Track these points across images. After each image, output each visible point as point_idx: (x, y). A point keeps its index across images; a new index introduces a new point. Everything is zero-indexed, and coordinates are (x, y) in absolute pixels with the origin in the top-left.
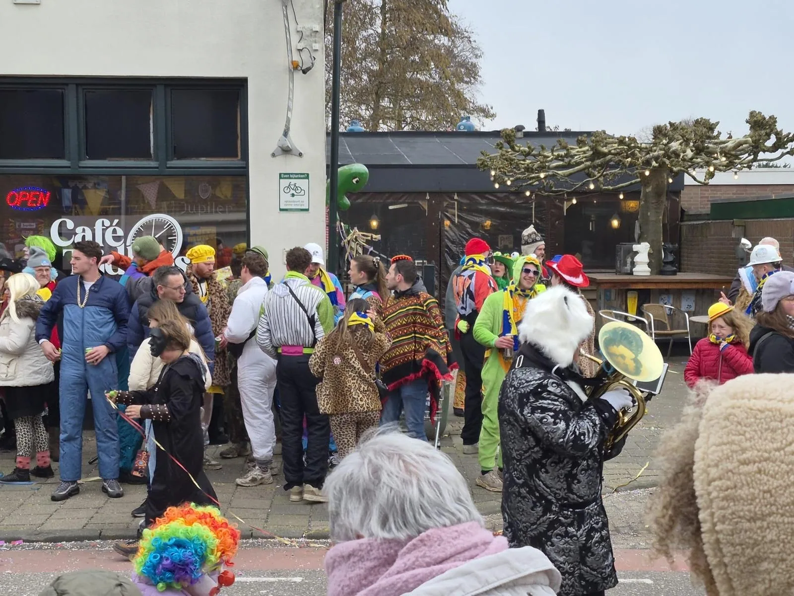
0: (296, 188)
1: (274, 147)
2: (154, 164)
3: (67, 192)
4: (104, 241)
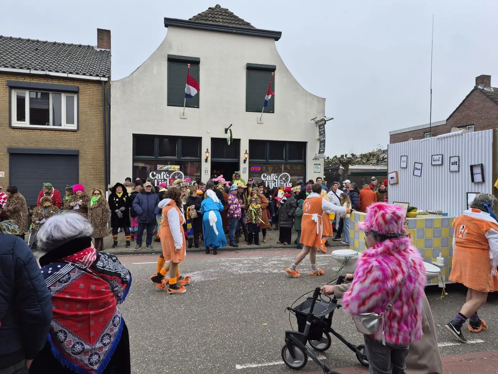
0: (318, 167)
1: (313, 157)
2: (285, 161)
3: (264, 167)
4: (273, 179)
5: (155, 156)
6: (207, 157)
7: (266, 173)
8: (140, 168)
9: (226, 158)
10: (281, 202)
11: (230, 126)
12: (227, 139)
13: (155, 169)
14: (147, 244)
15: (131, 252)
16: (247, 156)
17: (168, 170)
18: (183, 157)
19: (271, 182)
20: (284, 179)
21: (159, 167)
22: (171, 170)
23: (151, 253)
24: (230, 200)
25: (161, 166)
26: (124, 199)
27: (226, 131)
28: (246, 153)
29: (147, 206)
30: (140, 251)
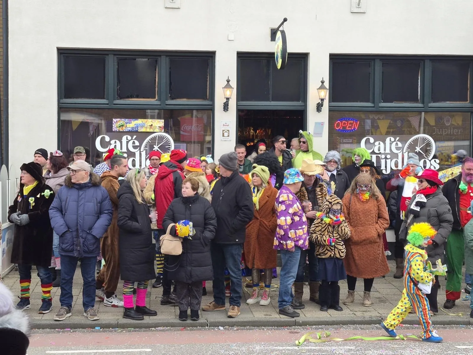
2: (420, 105)
3: (368, 122)
4: (391, 150)
5: (108, 99)
6: (228, 99)
7: (372, 134)
8: (75, 127)
9: (273, 100)
10: (413, 207)
11: (282, 23)
12: (274, 54)
13: (109, 129)
14: (84, 304)
15: (48, 322)
16: (325, 94)
17: (137, 132)
18: (172, 98)
19: (386, 158)
20: (418, 149)
21: (117, 123)
22: (144, 130)
23: (92, 327)
24: (283, 202)
25: (121, 121)
26: (32, 200)
27: (273, 33)
28: (322, 87)
29: (74, 217)
30: (67, 322)
